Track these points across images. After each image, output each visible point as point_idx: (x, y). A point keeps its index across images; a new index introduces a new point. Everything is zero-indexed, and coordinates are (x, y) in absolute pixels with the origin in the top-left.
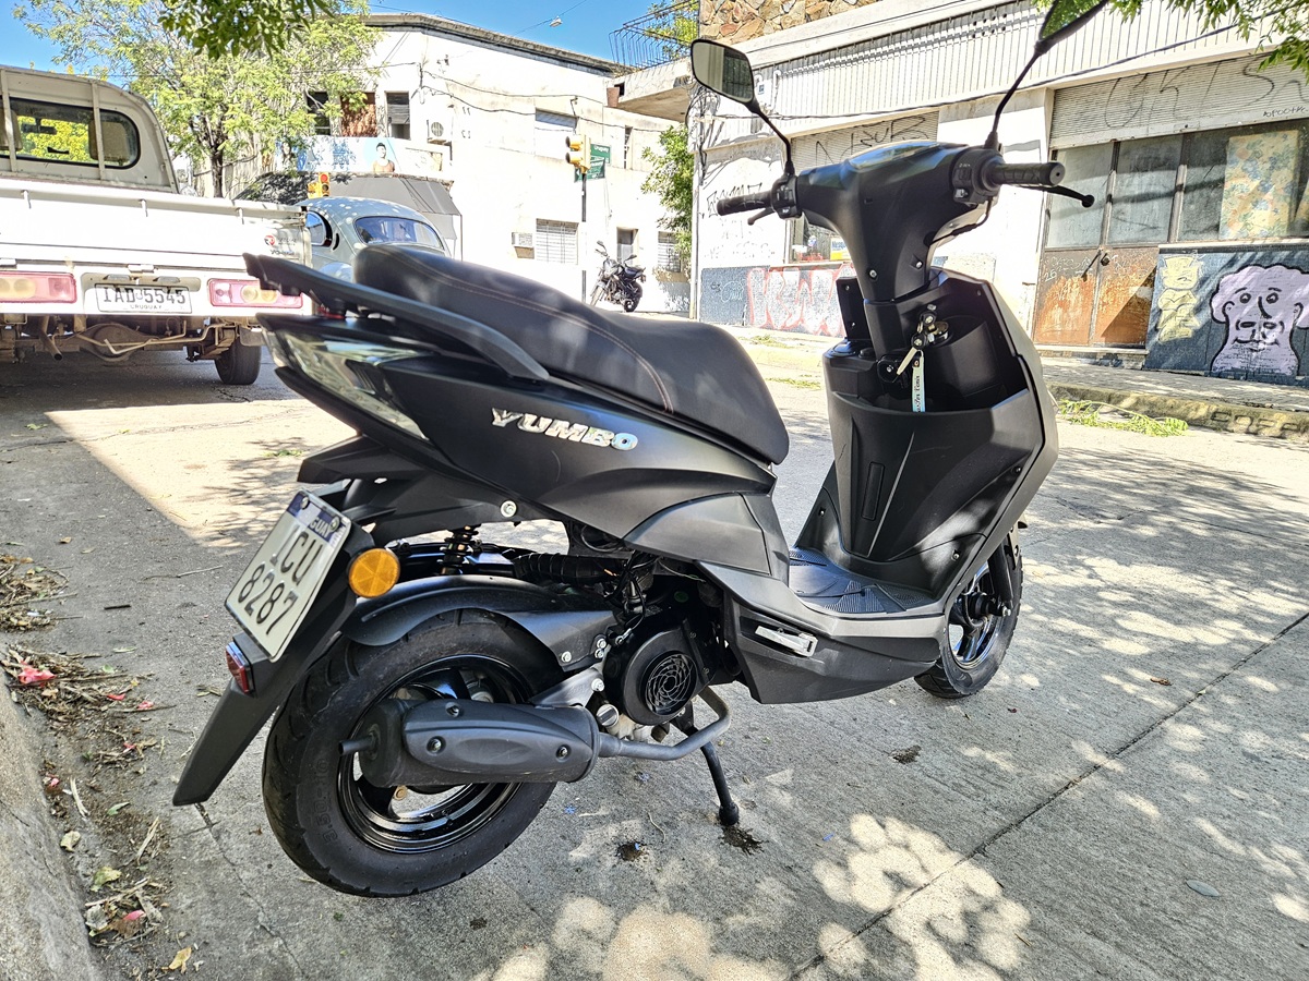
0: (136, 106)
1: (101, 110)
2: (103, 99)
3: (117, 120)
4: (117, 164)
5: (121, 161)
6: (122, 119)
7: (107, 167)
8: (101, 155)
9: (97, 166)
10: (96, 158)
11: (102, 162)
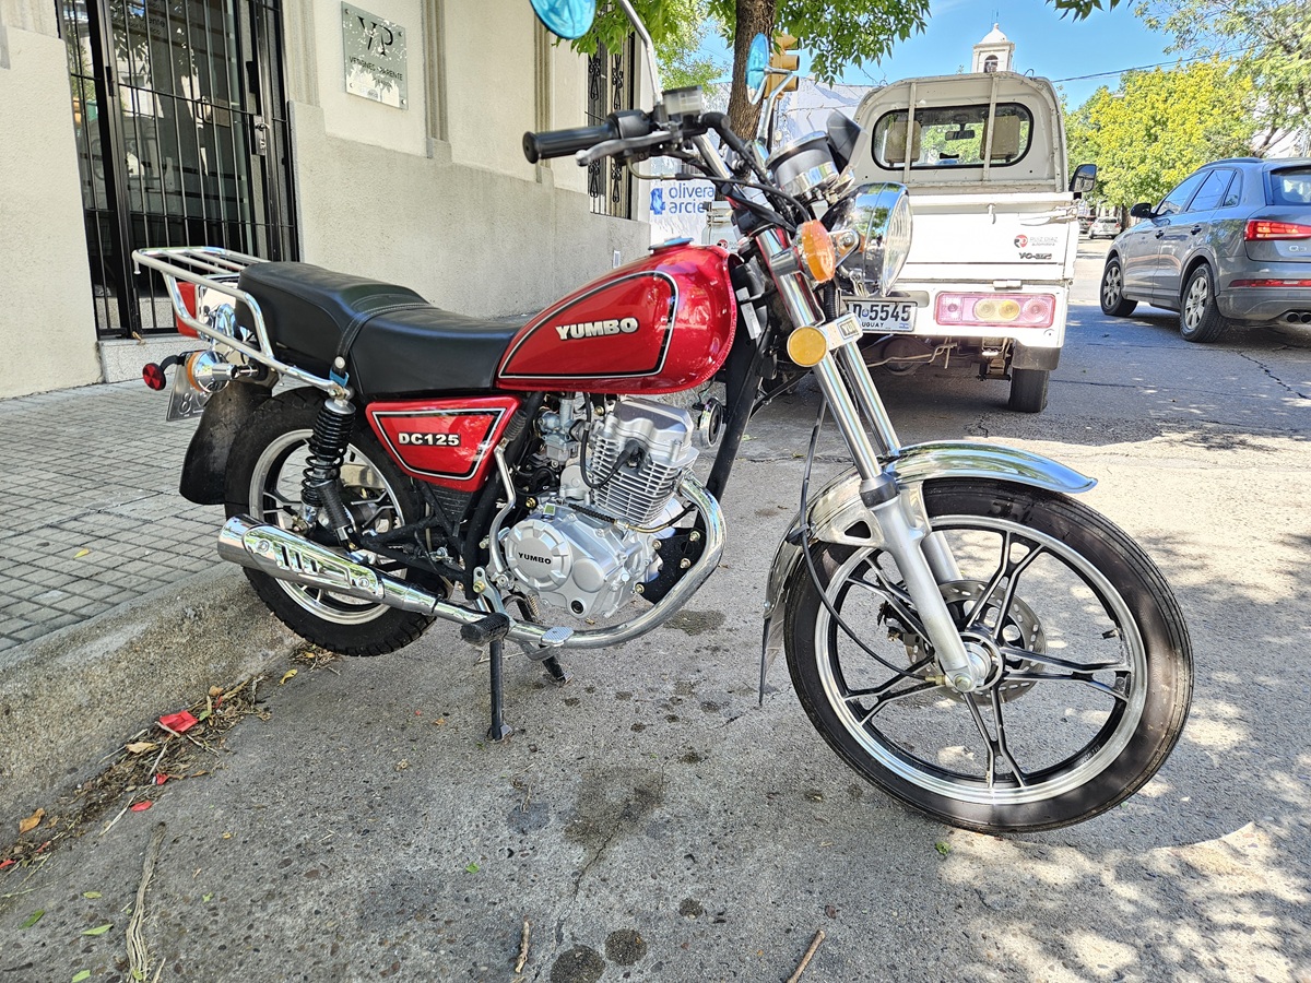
0: (1036, 93)
1: (998, 105)
2: (1001, 93)
3: (1014, 113)
4: (1004, 161)
5: (1008, 157)
6: (1020, 110)
7: (991, 166)
8: (988, 156)
9: (982, 166)
10: (983, 158)
11: (986, 162)
